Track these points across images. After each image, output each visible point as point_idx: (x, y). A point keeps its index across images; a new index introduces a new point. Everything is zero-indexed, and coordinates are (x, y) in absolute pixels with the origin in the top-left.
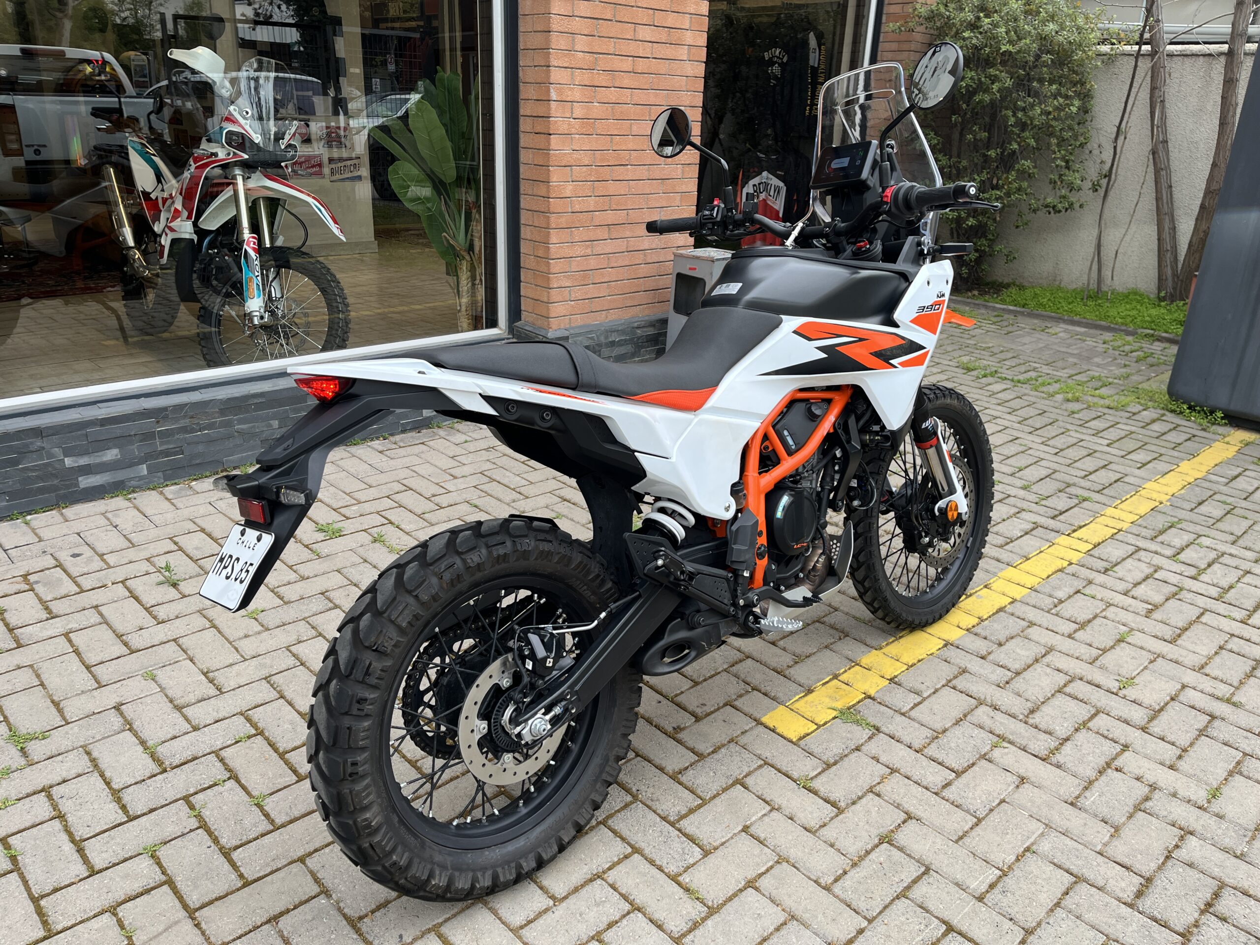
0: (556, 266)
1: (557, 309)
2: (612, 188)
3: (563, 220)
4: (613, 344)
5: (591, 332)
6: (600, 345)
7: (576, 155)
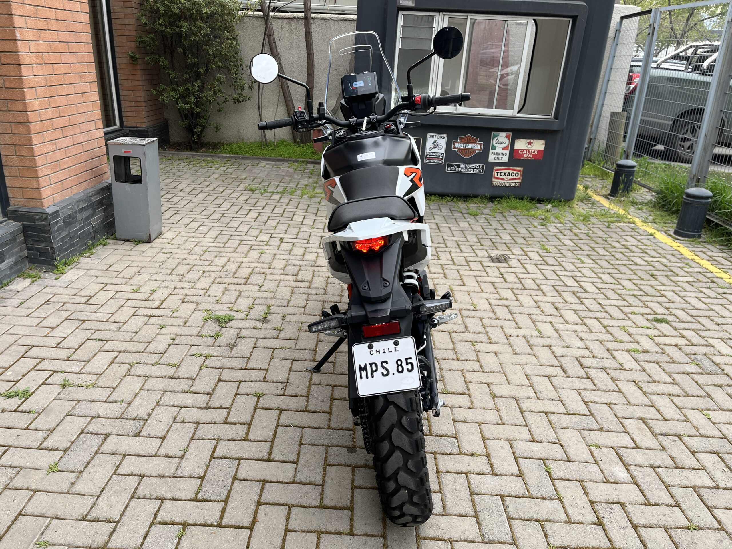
0: (40, 161)
1: (46, 192)
2: (59, 101)
3: (38, 126)
4: (82, 210)
5: (69, 205)
6: (75, 212)
7: (37, 79)
